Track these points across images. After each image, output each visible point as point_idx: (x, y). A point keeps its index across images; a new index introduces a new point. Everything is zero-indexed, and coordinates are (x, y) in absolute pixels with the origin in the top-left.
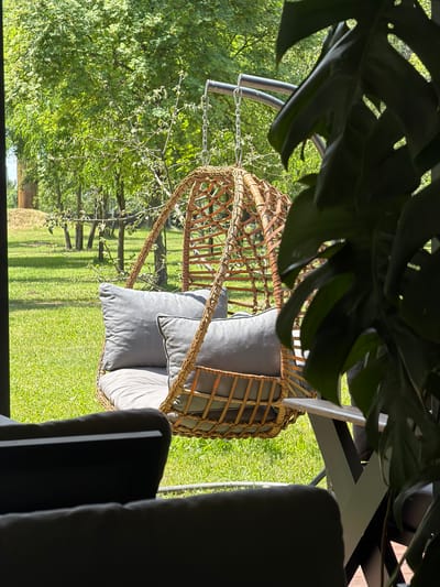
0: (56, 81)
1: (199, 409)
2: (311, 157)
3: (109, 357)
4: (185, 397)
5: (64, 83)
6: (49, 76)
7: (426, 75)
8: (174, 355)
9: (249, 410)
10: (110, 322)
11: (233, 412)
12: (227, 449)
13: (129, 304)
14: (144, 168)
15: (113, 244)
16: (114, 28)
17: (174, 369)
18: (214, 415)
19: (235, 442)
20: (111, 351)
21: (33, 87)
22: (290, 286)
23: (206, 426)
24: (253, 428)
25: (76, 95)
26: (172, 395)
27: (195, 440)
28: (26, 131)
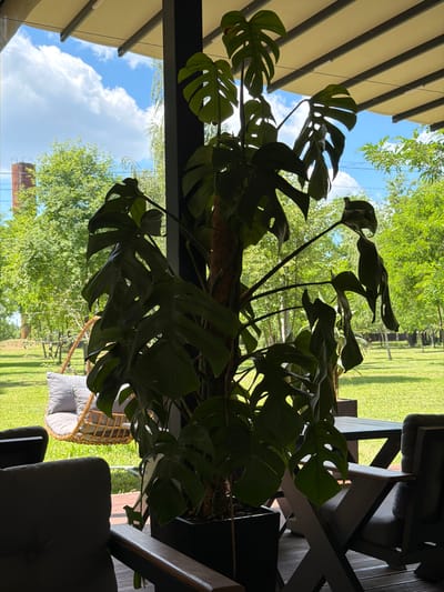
0: (37, 279)
1: (91, 431)
2: (101, 304)
3: (51, 408)
4: (85, 426)
5: (41, 280)
6: (34, 277)
7: (149, 269)
8: (80, 405)
9: (116, 431)
10: (52, 390)
11: (108, 432)
12: (110, 450)
13: (61, 381)
14: (71, 318)
15: (65, 356)
16: (65, 254)
17: (80, 412)
18: (99, 434)
19: (113, 446)
20: (52, 404)
21: (26, 281)
22: (94, 362)
23: (96, 439)
24: (119, 439)
25: (47, 285)
26: (79, 425)
27: (94, 446)
28: (23, 302)
